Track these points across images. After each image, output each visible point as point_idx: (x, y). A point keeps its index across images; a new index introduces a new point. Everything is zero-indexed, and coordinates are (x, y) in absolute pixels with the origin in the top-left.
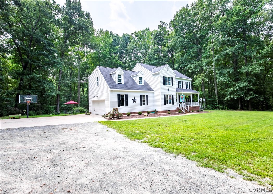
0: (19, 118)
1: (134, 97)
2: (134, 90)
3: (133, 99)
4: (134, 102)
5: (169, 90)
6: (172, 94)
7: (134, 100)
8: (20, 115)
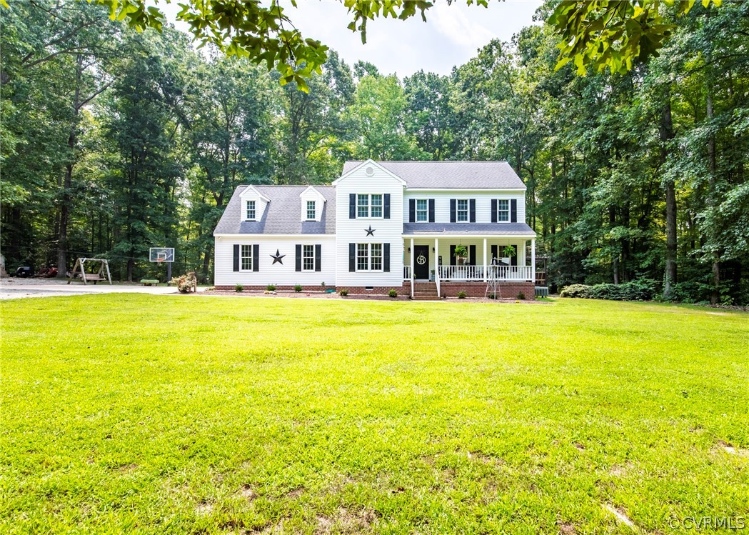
0: (157, 285)
1: (278, 251)
2: (276, 233)
3: (275, 254)
4: (278, 262)
5: (370, 232)
6: (382, 242)
7: (278, 259)
8: (157, 281)
